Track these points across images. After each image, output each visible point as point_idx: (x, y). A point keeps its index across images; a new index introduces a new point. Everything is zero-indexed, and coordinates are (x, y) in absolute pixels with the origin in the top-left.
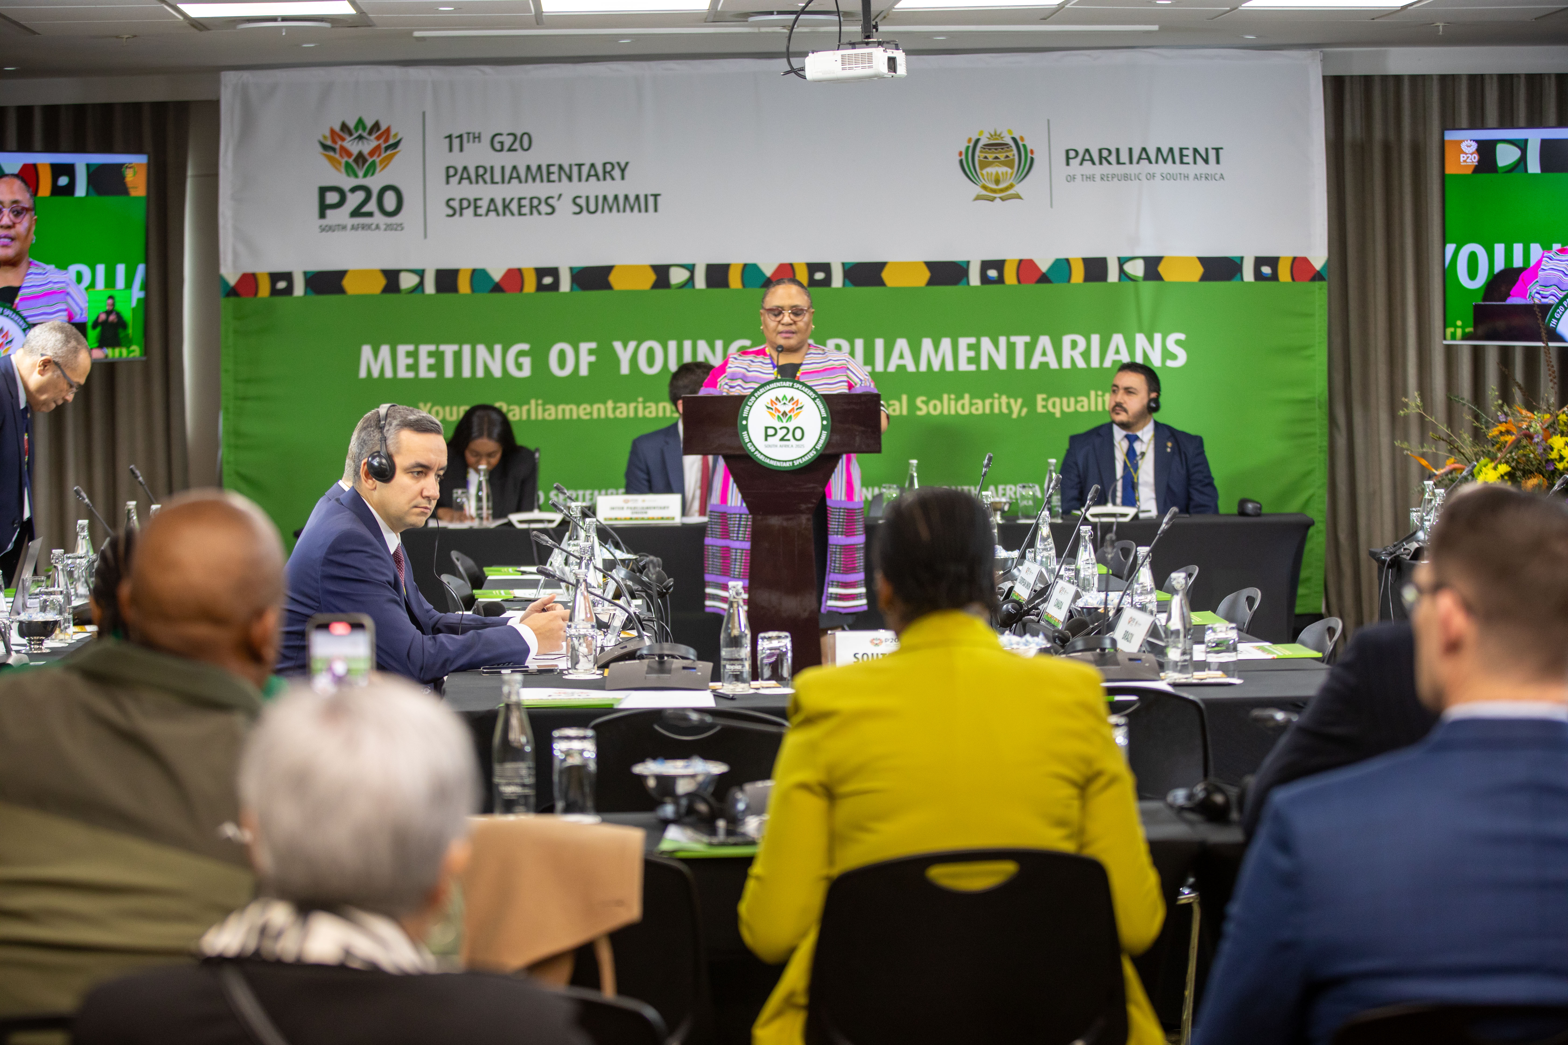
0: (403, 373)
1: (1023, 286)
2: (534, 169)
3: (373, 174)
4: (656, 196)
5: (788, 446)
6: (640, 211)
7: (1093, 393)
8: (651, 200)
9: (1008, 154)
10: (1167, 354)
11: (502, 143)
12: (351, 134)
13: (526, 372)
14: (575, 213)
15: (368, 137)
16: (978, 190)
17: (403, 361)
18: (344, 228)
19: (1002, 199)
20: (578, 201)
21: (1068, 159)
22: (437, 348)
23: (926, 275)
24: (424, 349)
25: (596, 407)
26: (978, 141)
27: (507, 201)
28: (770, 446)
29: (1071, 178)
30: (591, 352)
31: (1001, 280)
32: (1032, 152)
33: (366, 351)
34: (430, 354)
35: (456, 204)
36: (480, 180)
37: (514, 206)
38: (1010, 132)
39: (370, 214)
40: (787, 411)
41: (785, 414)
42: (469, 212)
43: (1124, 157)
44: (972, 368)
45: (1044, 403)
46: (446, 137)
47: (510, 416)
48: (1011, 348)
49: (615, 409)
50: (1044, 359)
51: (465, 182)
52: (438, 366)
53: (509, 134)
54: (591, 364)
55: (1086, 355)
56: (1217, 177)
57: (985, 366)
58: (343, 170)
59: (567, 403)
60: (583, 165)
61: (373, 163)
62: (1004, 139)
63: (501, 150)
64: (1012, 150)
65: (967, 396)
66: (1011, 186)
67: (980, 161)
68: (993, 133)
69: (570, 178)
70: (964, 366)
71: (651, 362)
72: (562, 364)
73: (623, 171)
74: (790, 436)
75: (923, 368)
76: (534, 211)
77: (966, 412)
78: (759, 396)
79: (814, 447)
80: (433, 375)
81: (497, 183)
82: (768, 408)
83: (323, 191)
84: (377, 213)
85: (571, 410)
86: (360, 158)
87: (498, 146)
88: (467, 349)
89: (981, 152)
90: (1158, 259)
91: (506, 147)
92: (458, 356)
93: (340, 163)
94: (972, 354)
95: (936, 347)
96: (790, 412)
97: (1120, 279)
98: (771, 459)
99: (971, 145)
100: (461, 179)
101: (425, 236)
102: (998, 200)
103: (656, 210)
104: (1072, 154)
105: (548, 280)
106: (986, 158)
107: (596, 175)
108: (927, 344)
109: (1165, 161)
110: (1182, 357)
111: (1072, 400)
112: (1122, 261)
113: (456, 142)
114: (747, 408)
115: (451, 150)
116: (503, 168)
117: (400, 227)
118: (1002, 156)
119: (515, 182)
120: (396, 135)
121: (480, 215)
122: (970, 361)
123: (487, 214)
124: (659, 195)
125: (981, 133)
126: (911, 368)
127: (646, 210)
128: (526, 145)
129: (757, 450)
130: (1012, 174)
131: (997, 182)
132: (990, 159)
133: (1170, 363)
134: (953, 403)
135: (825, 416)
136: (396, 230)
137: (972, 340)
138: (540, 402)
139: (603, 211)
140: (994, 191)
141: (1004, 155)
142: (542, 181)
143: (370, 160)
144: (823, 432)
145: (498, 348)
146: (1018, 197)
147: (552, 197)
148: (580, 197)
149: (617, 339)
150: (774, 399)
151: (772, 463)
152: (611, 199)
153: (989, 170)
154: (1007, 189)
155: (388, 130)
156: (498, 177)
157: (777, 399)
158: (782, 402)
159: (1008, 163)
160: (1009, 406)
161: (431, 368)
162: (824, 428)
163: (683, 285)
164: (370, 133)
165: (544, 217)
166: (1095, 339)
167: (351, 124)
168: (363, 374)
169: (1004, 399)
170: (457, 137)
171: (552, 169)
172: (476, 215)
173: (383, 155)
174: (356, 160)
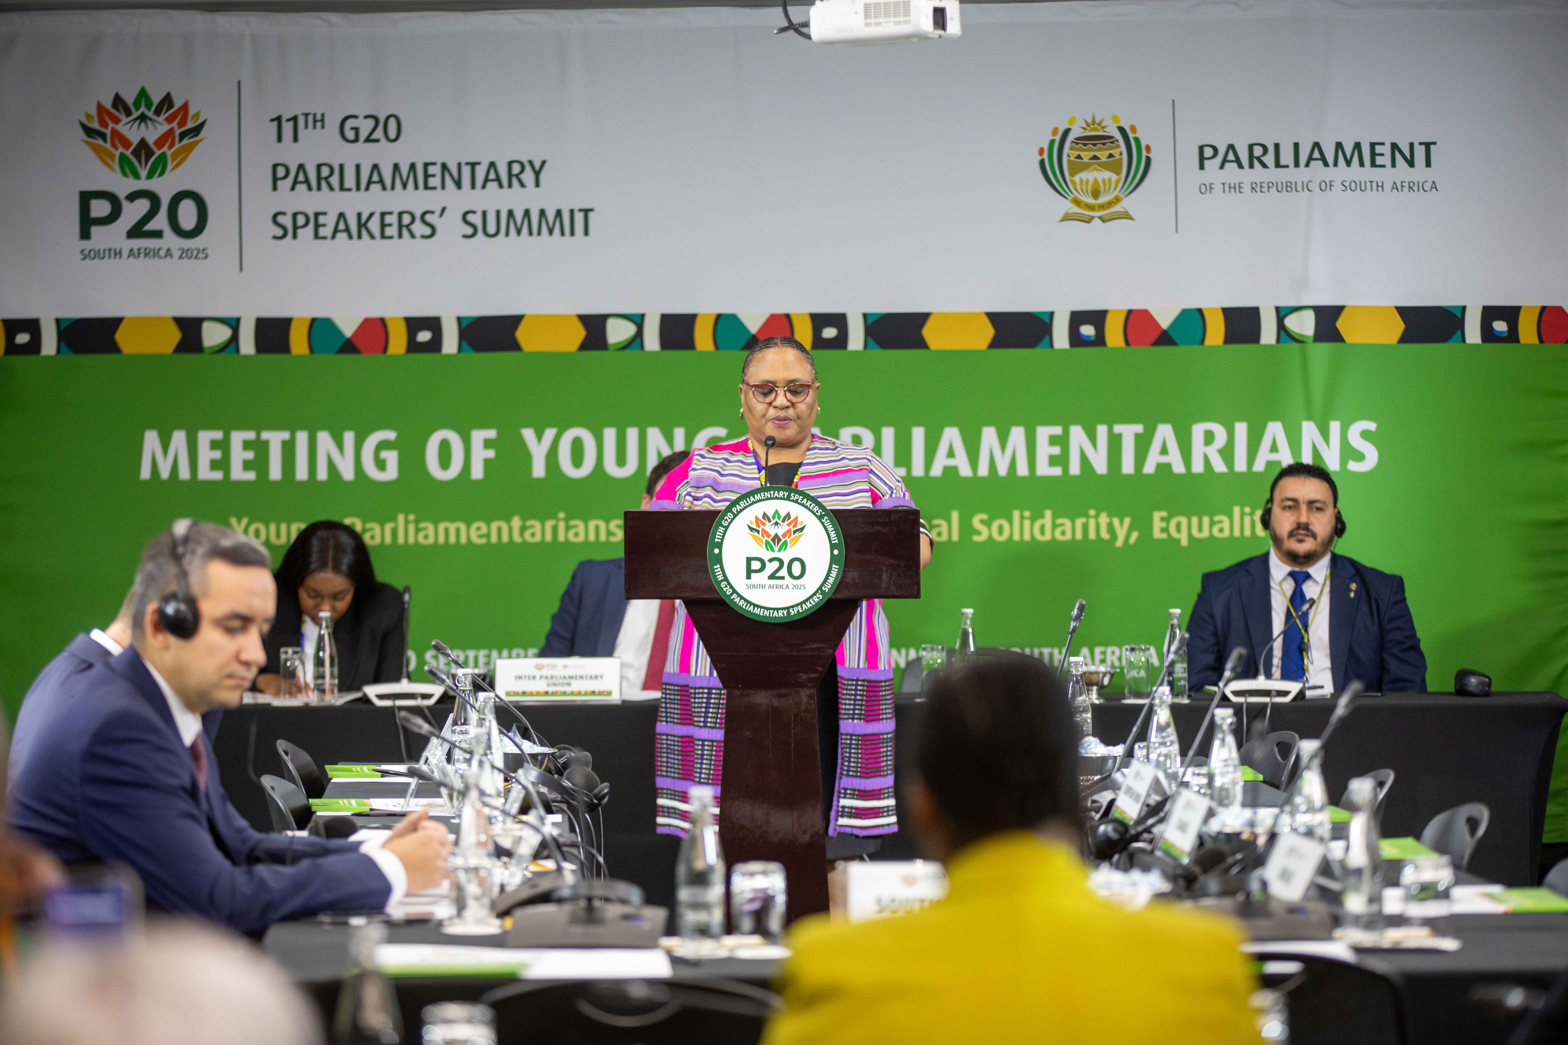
0: (205, 473)
1: (1133, 349)
2: (405, 170)
3: (162, 174)
4: (586, 212)
5: (781, 587)
6: (563, 234)
7: (1237, 510)
8: (579, 218)
9: (1112, 152)
10: (1349, 453)
11: (357, 130)
12: (128, 113)
13: (391, 473)
14: (465, 236)
15: (154, 117)
16: (1066, 206)
17: (206, 455)
18: (118, 254)
19: (1103, 220)
20: (470, 217)
21: (1202, 159)
22: (258, 435)
23: (989, 332)
24: (238, 438)
25: (494, 526)
26: (1067, 132)
27: (364, 219)
28: (754, 586)
29: (1206, 189)
30: (488, 444)
31: (1100, 340)
32: (1148, 149)
33: (151, 439)
34: (247, 445)
35: (287, 221)
36: (324, 184)
37: (374, 225)
38: (1115, 118)
39: (158, 234)
40: (780, 535)
41: (776, 539)
42: (307, 233)
43: (1287, 157)
44: (1057, 471)
45: (1164, 525)
46: (272, 120)
47: (367, 538)
48: (1115, 442)
49: (523, 529)
50: (1164, 459)
51: (301, 188)
52: (259, 464)
53: (366, 117)
54: (487, 462)
55: (1227, 453)
56: (1427, 186)
57: (1075, 469)
58: (117, 167)
59: (452, 520)
60: (479, 163)
61: (163, 156)
62: (1106, 130)
63: (356, 140)
64: (1118, 147)
65: (1048, 514)
66: (1117, 200)
67: (1069, 162)
68: (1090, 121)
69: (458, 184)
70: (1044, 469)
71: (577, 459)
72: (445, 461)
73: (537, 173)
74: (784, 572)
75: (983, 470)
76: (405, 231)
77: (1048, 537)
78: (739, 513)
79: (820, 588)
80: (251, 476)
81: (349, 190)
82: (751, 529)
83: (86, 198)
84: (168, 232)
85: (458, 531)
86: (143, 150)
87: (351, 135)
88: (302, 438)
89: (1071, 149)
90: (1338, 310)
91: (363, 135)
92: (289, 448)
93: (112, 157)
94: (1056, 450)
95: (1003, 440)
96: (784, 535)
97: (1278, 340)
98: (755, 606)
99: (1058, 138)
100: (295, 182)
101: (241, 269)
102: (1097, 221)
103: (586, 233)
104: (1208, 152)
105: (424, 336)
106: (1079, 157)
107: (498, 179)
108: (989, 435)
109: (1348, 163)
110: (1371, 457)
111: (1206, 520)
112: (1282, 314)
113: (288, 128)
114: (721, 529)
115: (280, 139)
116: (358, 167)
117: (203, 253)
118: (1103, 155)
119: (376, 188)
120: (197, 115)
121: (325, 238)
122: (1053, 461)
123: (333, 237)
124: (592, 210)
125: (1073, 120)
126: (965, 471)
127: (572, 233)
128: (392, 133)
129: (734, 591)
130: (1117, 182)
131: (1096, 194)
132: (1086, 160)
133: (1353, 466)
134: (1027, 523)
135: (837, 541)
136: (196, 257)
137: (1057, 430)
138: (411, 517)
139: (507, 234)
140: (1091, 208)
141: (1107, 153)
142: (416, 187)
143: (158, 153)
144: (834, 566)
145: (349, 437)
146: (1127, 216)
147: (432, 212)
148: (474, 212)
149: (527, 426)
150: (760, 517)
151: (757, 611)
152: (519, 216)
153: (1085, 175)
154: (1110, 204)
155: (185, 107)
156: (350, 182)
157: (765, 516)
158: (773, 522)
159: (1112, 165)
160: (1111, 528)
161: (247, 465)
162: (833, 559)
163: (627, 346)
164: (158, 112)
165: (419, 240)
166: (1241, 429)
167: (130, 99)
168: (145, 473)
169: (1104, 519)
170: (288, 120)
171: (432, 170)
172: (317, 236)
173: (177, 145)
174: (136, 153)
